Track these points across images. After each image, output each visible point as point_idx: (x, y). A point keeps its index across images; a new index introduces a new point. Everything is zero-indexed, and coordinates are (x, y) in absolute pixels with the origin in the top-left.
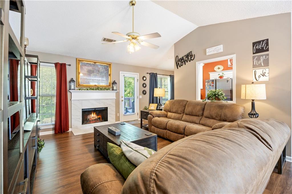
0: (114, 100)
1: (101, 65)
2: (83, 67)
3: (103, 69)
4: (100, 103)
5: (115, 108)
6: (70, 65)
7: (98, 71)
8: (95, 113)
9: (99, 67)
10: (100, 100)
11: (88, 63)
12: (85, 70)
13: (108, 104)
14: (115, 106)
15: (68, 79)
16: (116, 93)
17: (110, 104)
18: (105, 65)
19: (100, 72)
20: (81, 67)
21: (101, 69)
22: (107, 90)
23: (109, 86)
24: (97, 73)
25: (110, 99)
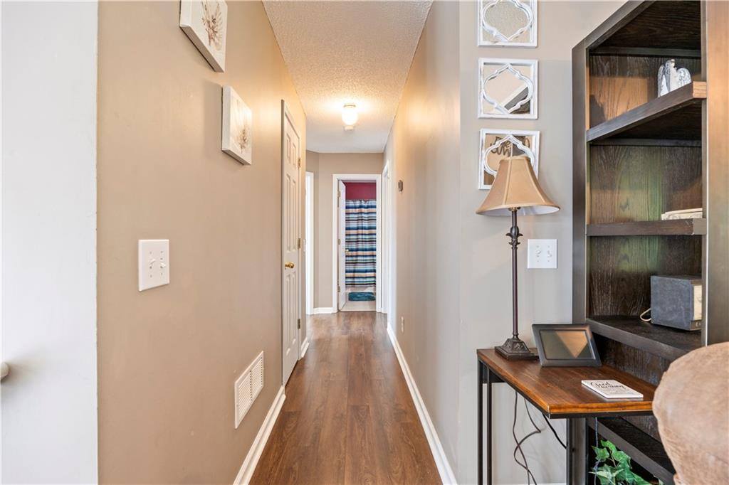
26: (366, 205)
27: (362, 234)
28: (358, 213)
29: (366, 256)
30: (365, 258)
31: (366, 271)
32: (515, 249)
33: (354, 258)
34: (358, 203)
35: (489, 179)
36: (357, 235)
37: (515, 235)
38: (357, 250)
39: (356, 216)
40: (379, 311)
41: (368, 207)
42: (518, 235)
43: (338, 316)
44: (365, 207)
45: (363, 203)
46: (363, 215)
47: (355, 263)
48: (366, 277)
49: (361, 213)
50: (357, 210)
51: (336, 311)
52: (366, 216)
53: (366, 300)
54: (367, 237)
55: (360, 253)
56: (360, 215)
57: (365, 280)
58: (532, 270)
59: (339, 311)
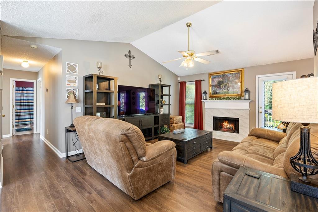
0: (247, 111)
1: (231, 74)
2: (214, 80)
3: (233, 77)
4: (229, 113)
5: (248, 120)
6: (204, 80)
7: (228, 80)
8: (227, 122)
9: (229, 76)
10: (230, 110)
11: (218, 75)
12: (216, 81)
13: (239, 115)
14: (249, 118)
15: (203, 91)
16: (250, 103)
17: (241, 115)
18: (235, 73)
19: (230, 82)
20: (212, 80)
21: (231, 77)
22: (236, 99)
23: (240, 94)
24: (226, 83)
25: (242, 110)
26: (26, 89)
27: (24, 103)
28: (21, 93)
29: (26, 112)
30: (25, 113)
31: (26, 119)
32: (72, 109)
33: (19, 113)
34: (21, 89)
35: (68, 97)
36: (21, 103)
37: (72, 107)
38: (20, 109)
39: (20, 94)
40: (35, 133)
41: (27, 91)
42: (73, 107)
43: (13, 137)
44: (25, 91)
45: (24, 89)
46: (24, 94)
47: (20, 115)
48: (26, 121)
49: (23, 93)
50: (20, 92)
51: (12, 136)
52: (26, 94)
53: (27, 131)
54: (26, 104)
55: (22, 111)
56: (22, 94)
57: (25, 123)
58: (77, 113)
59: (13, 136)
